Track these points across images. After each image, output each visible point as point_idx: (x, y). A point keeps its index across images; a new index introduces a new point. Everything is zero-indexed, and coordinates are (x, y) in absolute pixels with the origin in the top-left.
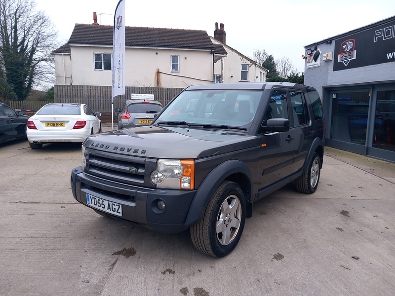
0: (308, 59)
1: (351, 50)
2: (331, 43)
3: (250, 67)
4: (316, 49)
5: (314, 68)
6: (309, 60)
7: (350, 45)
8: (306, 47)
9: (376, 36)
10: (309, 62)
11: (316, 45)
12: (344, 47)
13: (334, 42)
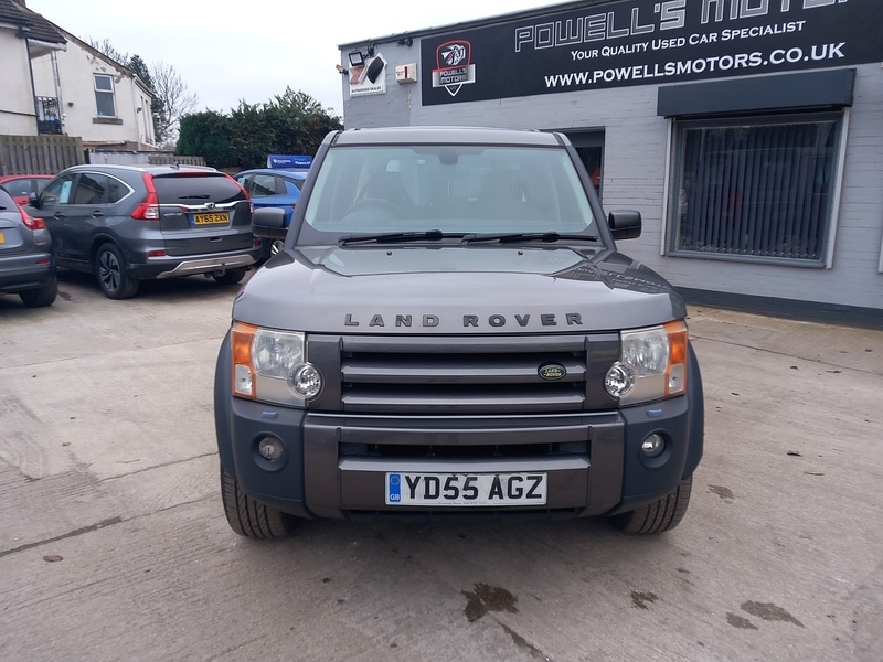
0: (351, 76)
1: (463, 63)
2: (410, 45)
3: (117, 81)
4: (371, 53)
5: (371, 96)
6: (356, 77)
7: (458, 53)
8: (342, 48)
9: (519, 40)
10: (355, 82)
11: (371, 45)
12: (445, 55)
13: (417, 44)
